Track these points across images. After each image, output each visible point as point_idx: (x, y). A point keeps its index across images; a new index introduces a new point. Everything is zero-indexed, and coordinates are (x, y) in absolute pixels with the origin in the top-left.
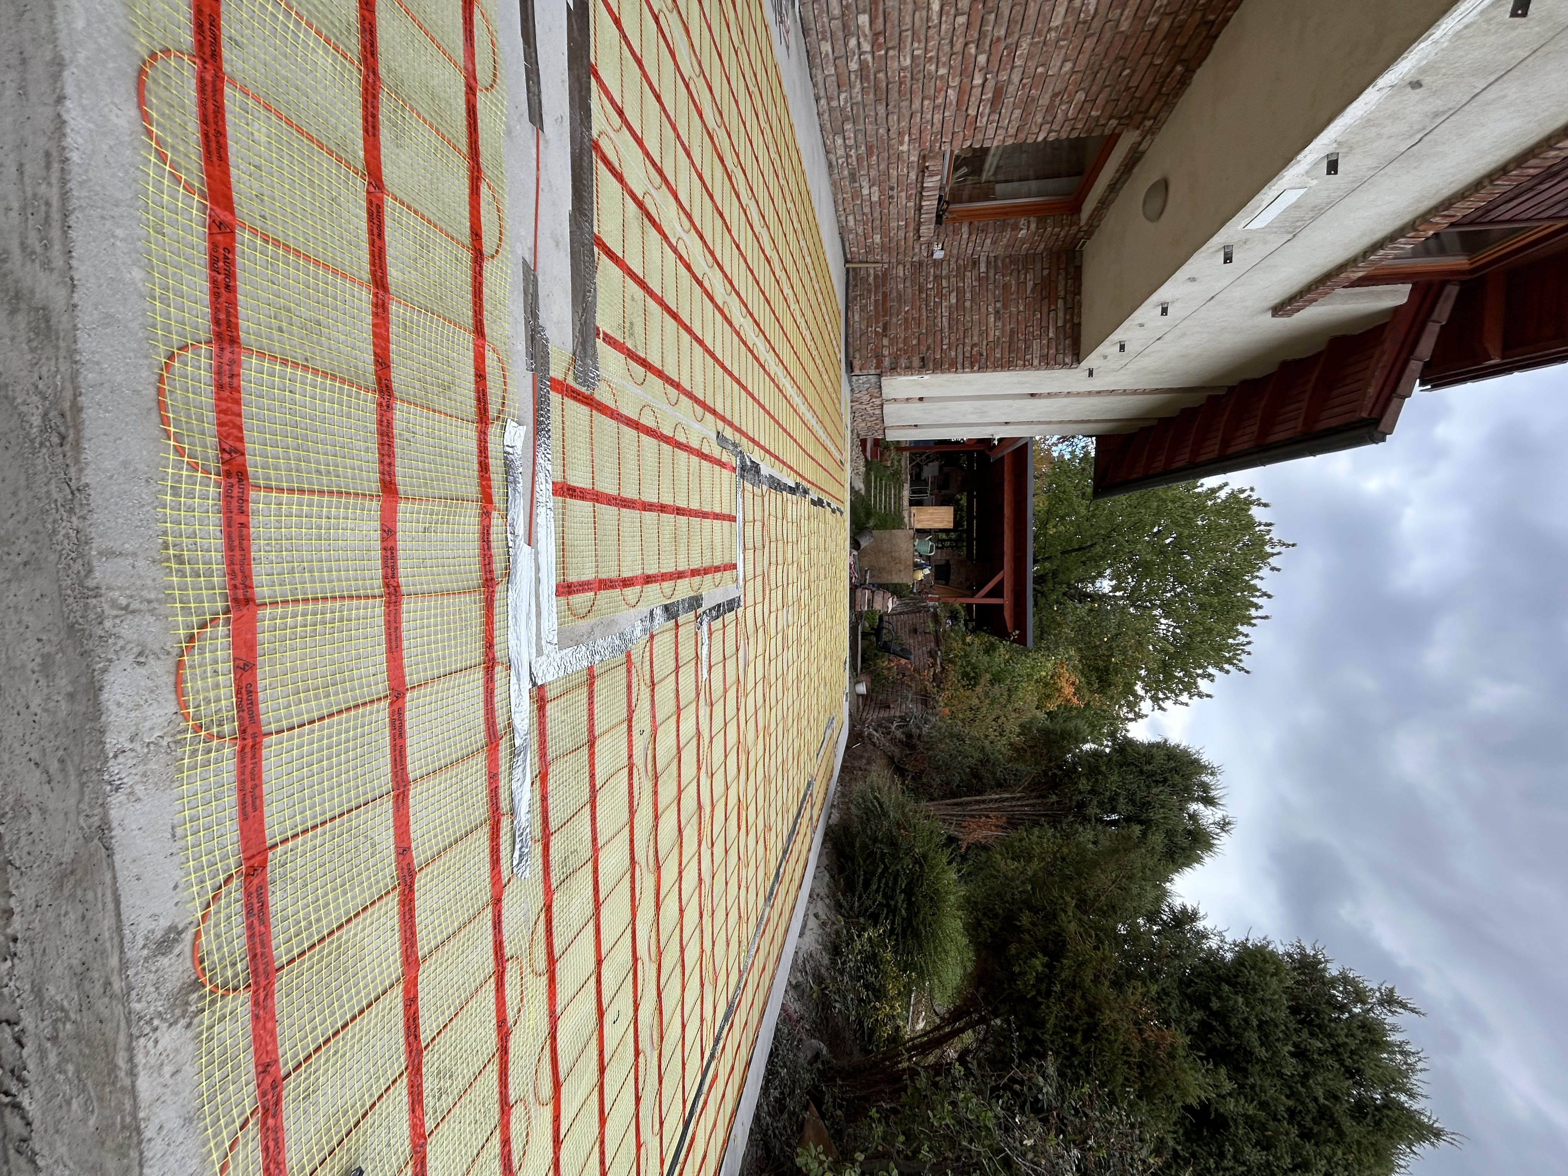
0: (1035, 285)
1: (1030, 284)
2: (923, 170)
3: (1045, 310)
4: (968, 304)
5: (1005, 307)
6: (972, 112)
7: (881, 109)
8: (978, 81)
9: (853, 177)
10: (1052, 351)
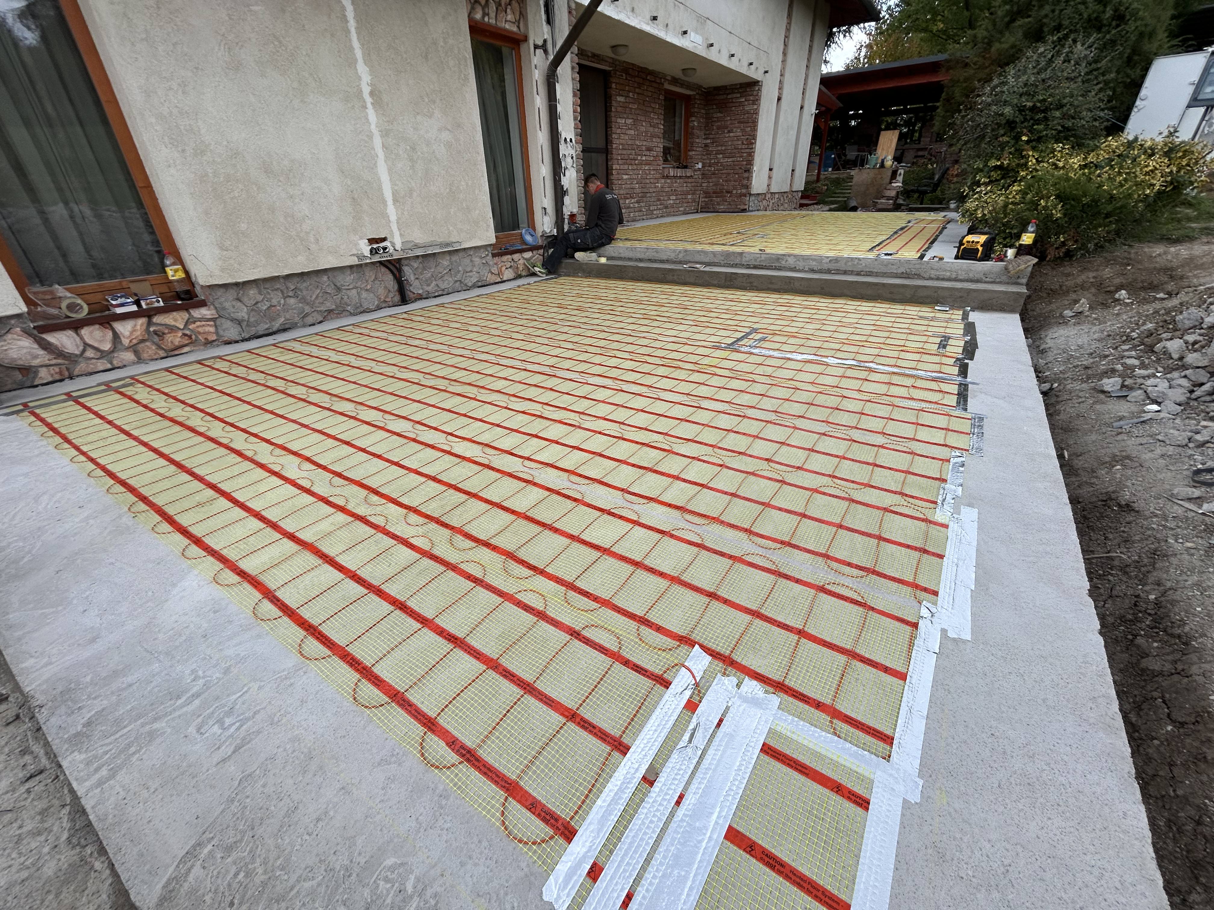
0: (720, 112)
1: (719, 115)
2: (667, 177)
3: (731, 105)
4: (723, 148)
5: (727, 128)
6: (652, 158)
7: (648, 195)
8: (644, 158)
9: (666, 207)
10: (751, 98)
